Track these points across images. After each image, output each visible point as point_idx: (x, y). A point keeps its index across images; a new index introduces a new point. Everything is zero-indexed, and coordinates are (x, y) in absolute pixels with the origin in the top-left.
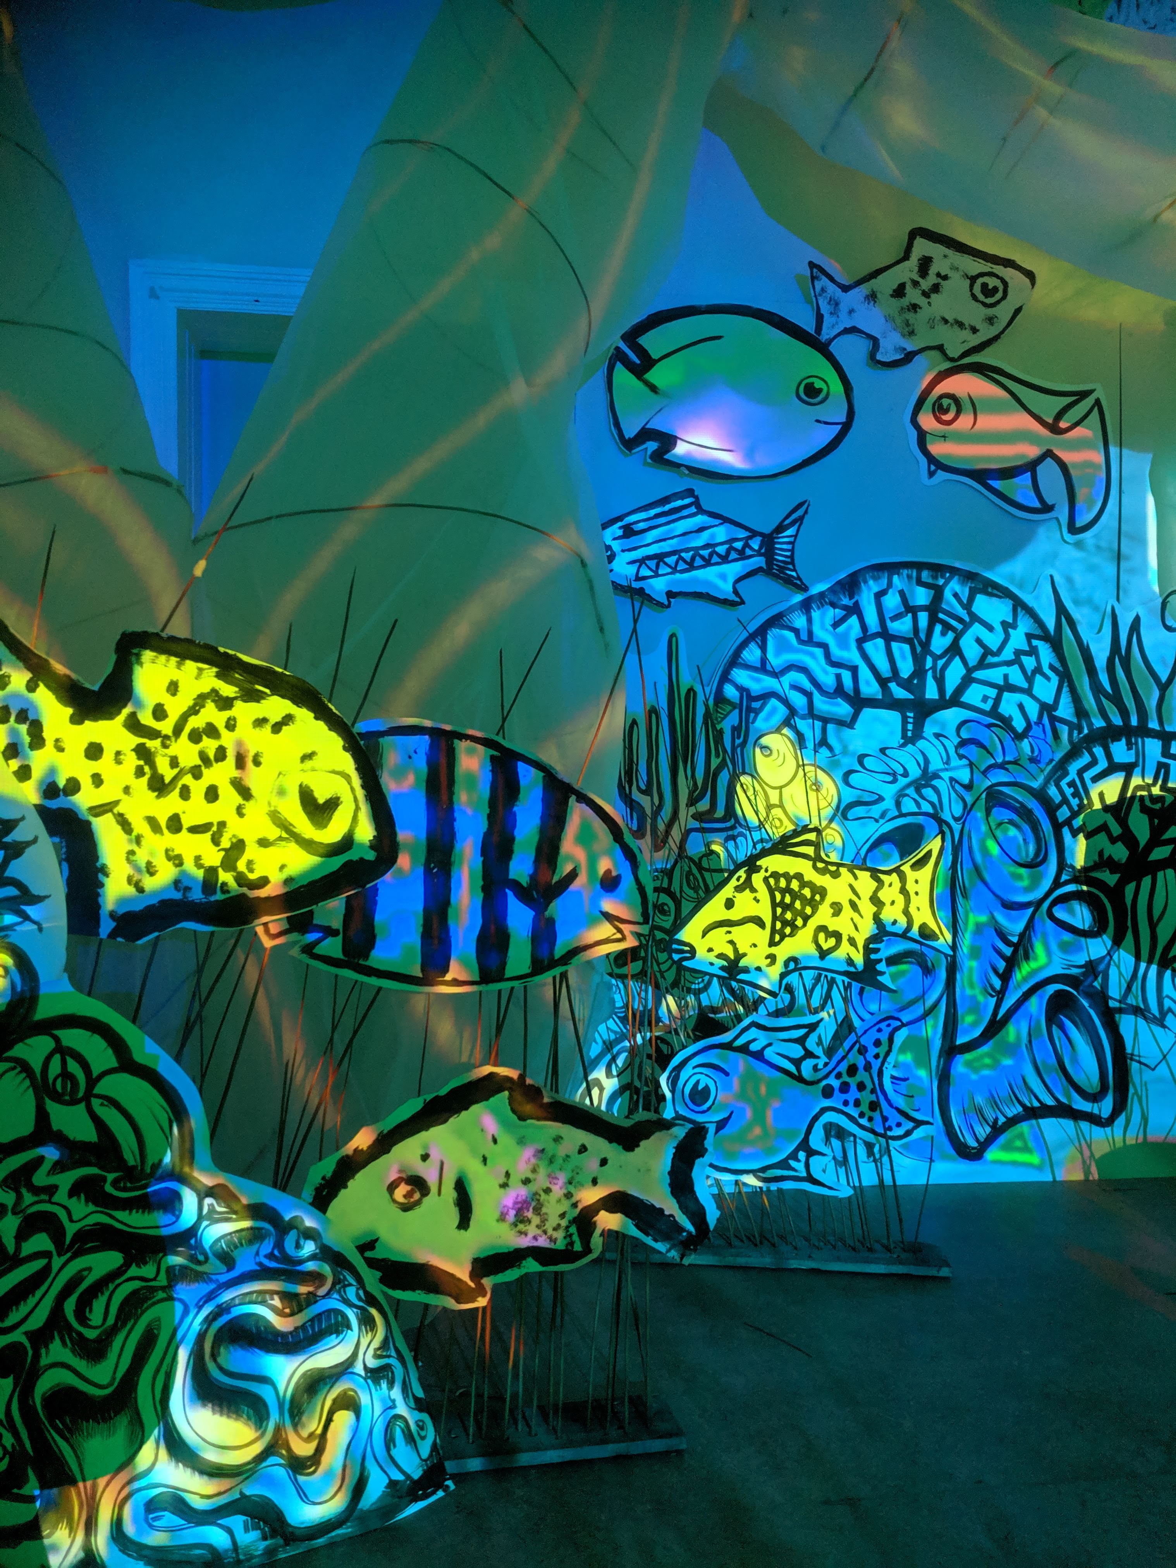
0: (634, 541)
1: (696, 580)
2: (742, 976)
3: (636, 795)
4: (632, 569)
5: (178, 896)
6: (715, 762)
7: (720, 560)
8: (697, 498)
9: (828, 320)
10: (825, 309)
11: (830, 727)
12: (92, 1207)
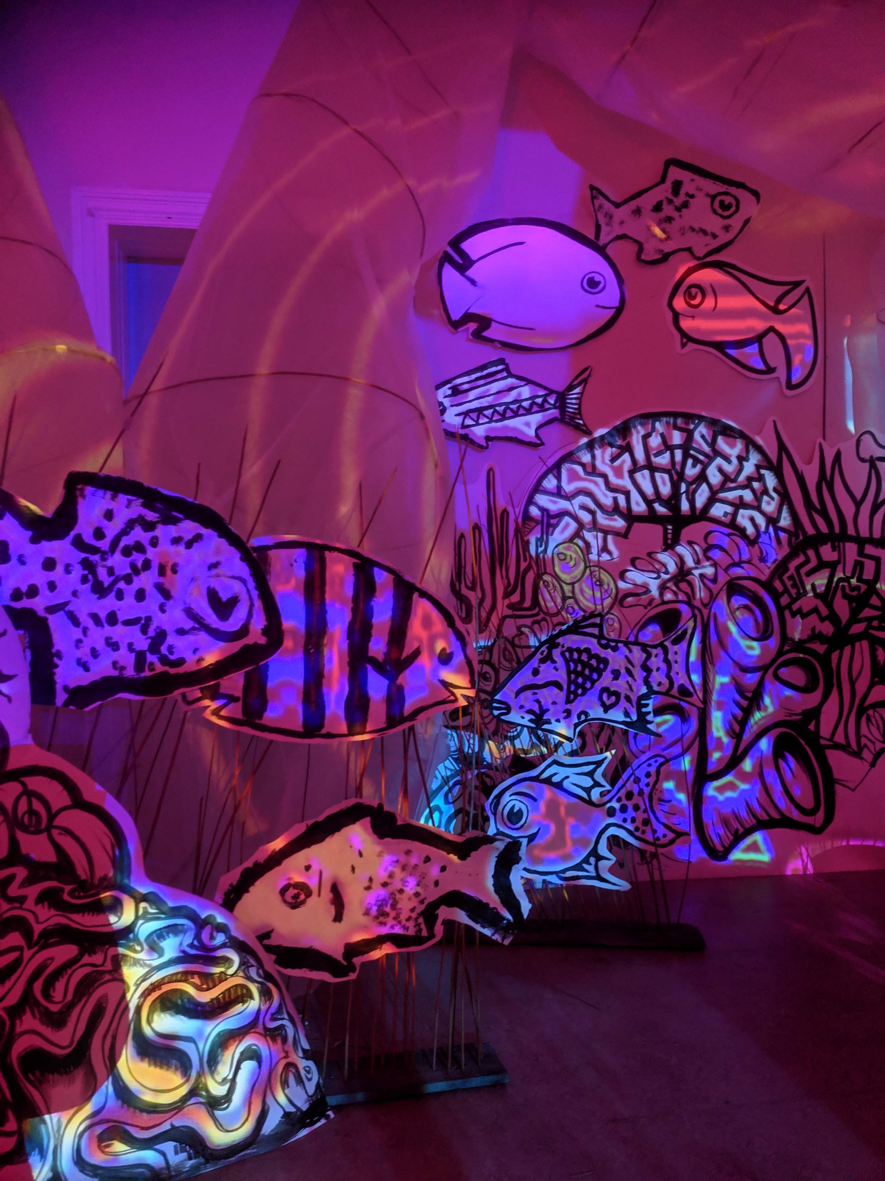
0: (459, 399)
1: (506, 427)
2: (545, 727)
3: (465, 591)
4: (459, 419)
5: (116, 673)
6: (523, 565)
7: (525, 412)
8: (507, 365)
9: (604, 230)
10: (602, 221)
11: (610, 538)
12: (53, 912)
